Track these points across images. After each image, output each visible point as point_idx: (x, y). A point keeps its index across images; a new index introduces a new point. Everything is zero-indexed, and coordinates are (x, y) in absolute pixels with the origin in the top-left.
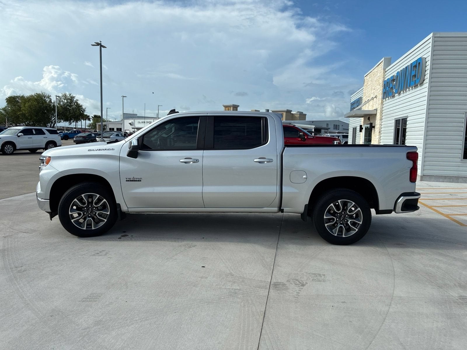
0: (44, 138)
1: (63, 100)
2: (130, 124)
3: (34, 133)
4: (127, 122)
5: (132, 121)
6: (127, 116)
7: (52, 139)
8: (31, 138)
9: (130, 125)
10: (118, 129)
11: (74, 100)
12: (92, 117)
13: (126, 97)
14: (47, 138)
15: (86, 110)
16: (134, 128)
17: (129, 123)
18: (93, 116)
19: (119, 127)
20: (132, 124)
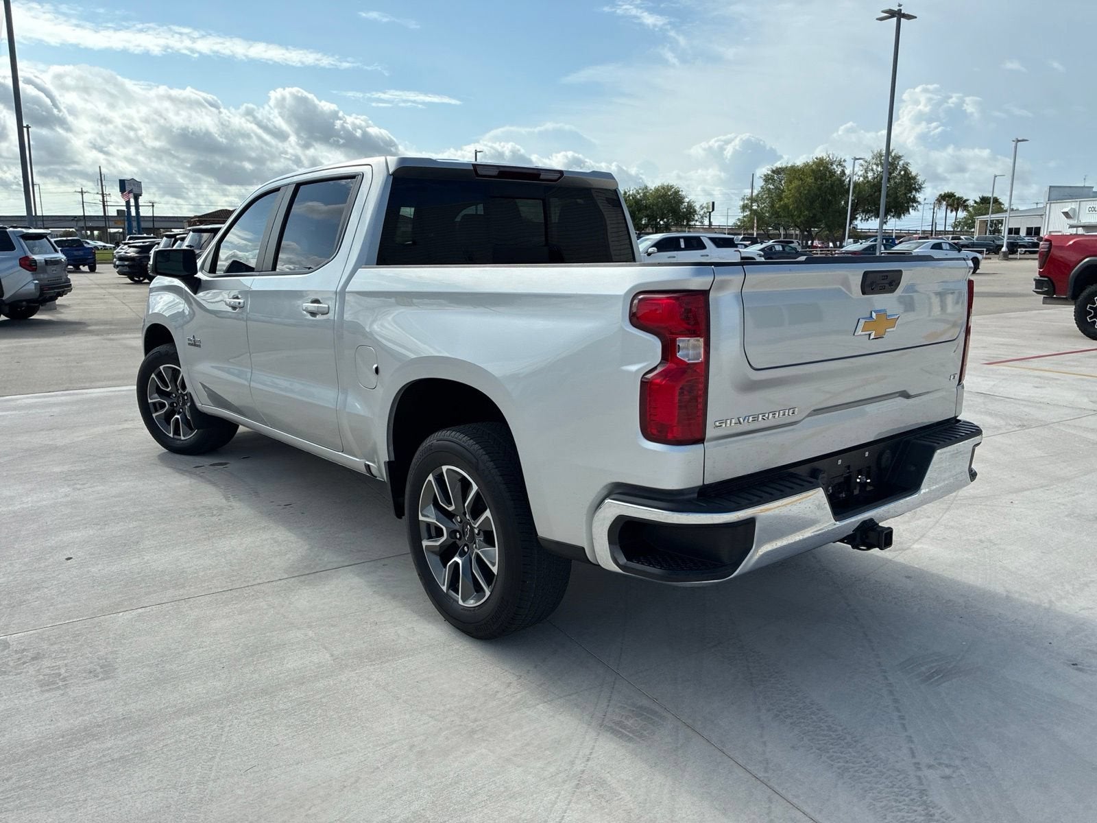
0: (702, 256)
1: (875, 167)
2: (1066, 214)
3: (683, 246)
4: (1058, 209)
5: (1073, 207)
6: (1058, 194)
7: (720, 258)
8: (674, 257)
9: (1067, 217)
10: (1029, 232)
11: (898, 163)
12: (976, 202)
13: (1027, 140)
14: (707, 256)
15: (923, 186)
16: (1077, 227)
17: (1063, 213)
18: (978, 200)
19: (1034, 226)
20: (1071, 214)
